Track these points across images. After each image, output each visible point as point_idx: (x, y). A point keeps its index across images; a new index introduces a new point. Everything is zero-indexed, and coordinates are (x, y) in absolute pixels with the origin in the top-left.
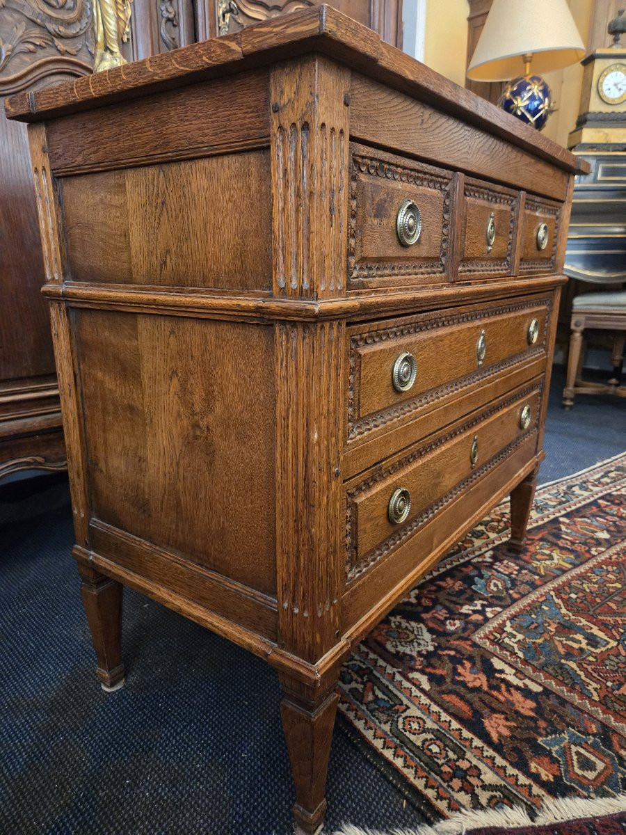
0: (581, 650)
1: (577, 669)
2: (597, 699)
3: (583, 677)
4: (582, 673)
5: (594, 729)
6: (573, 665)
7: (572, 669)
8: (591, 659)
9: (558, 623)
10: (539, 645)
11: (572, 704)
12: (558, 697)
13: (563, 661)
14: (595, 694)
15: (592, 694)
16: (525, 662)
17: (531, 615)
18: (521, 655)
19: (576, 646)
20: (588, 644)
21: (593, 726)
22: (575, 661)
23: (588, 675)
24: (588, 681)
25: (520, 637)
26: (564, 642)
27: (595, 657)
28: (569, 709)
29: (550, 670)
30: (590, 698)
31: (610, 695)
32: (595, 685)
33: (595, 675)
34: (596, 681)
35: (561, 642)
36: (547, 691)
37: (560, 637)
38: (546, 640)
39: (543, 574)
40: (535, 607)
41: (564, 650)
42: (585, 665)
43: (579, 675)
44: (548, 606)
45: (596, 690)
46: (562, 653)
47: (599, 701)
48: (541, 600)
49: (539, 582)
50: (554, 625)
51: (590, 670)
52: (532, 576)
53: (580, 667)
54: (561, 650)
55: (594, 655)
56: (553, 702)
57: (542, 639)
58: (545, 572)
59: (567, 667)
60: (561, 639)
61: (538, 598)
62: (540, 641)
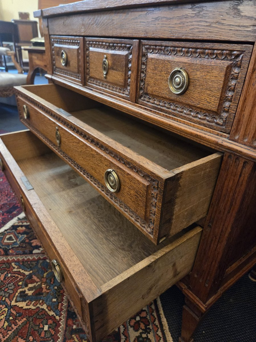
0: (27, 286)
1: (24, 272)
2: (13, 264)
3: (21, 270)
6: (27, 273)
7: (26, 271)
8: (20, 283)
10: (44, 273)
11: (21, 255)
12: (26, 254)
13: (31, 272)
15: (15, 265)
16: (44, 259)
17: (58, 288)
19: (30, 286)
20: (25, 291)
21: (11, 252)
22: (27, 275)
23: (19, 273)
24: (18, 270)
26: (35, 284)
27: (19, 285)
29: (34, 263)
30: (15, 262)
31: (8, 270)
32: (15, 270)
33: (17, 275)
34: (15, 273)
35: (37, 282)
36: (31, 253)
37: (39, 285)
38: (43, 277)
39: (73, 336)
40: (59, 296)
41: (34, 278)
42: (22, 277)
43: (22, 270)
44: (54, 302)
45: (14, 268)
46: (33, 276)
47: (11, 263)
48: (60, 304)
49: (70, 322)
50: (44, 290)
51: (19, 276)
52: (78, 326)
53: (24, 275)
54: (35, 278)
55: (20, 287)
56: (27, 251)
57: (45, 276)
58: (74, 339)
59: (29, 270)
60: (37, 284)
61: (62, 305)
62: (45, 274)
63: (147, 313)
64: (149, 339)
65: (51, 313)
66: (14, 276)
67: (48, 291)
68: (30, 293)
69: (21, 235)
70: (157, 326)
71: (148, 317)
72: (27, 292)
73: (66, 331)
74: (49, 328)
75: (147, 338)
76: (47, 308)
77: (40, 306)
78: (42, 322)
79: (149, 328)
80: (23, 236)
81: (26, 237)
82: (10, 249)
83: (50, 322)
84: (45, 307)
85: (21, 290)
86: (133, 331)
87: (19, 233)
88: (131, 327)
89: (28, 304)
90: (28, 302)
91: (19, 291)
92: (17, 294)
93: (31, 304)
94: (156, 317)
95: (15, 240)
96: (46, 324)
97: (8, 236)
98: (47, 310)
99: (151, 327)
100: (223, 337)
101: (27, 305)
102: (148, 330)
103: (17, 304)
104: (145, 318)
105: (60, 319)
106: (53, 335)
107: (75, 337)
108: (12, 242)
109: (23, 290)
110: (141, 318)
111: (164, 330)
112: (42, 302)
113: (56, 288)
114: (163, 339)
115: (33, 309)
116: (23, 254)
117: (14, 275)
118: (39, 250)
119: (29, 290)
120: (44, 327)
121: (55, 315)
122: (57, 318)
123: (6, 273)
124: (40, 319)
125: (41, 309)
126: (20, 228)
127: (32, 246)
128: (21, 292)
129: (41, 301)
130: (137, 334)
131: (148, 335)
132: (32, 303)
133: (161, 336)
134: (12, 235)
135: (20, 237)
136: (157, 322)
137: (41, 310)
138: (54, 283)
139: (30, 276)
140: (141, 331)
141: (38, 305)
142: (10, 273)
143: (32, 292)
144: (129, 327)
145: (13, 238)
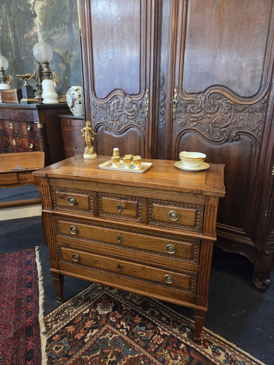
0: (107, 358)
1: (96, 354)
2: (82, 357)
3: (92, 355)
4: (94, 355)
5: (70, 353)
6: (98, 353)
7: (96, 353)
8: (102, 360)
9: (121, 353)
10: (108, 345)
11: (80, 349)
12: (82, 346)
13: (100, 351)
14: (84, 357)
15: (85, 356)
16: (97, 339)
17: (124, 344)
18: (101, 338)
19: (109, 356)
20: (110, 361)
21: (71, 353)
22: (100, 354)
23: (93, 357)
24: (91, 356)
25: (111, 339)
26: (110, 353)
27: (103, 362)
28: (77, 348)
29: (95, 346)
30: (82, 355)
31: (84, 362)
32: (88, 358)
33: (94, 359)
35: (110, 352)
36: (85, 343)
37: (113, 352)
38: (110, 347)
39: (157, 353)
40: (130, 346)
44: (131, 350)
46: (104, 351)
48: (135, 348)
49: (149, 350)
50: (119, 351)
51: (96, 358)
52: (154, 348)
53: (98, 356)
54: (106, 351)
55: (104, 362)
56: (80, 344)
57: (110, 346)
58: (159, 354)
59: (97, 351)
60: (112, 352)
61: (136, 348)
62: (109, 344)
63: (172, 318)
64: (183, 325)
65: (137, 355)
66: (93, 361)
67: (122, 349)
68: (114, 359)
69: (62, 340)
71: (174, 319)
72: (112, 360)
73: (152, 355)
74: (144, 361)
76: (132, 355)
77: (128, 358)
78: (138, 362)
79: (179, 322)
80: (64, 340)
81: (68, 339)
82: (68, 353)
83: (141, 359)
84: (130, 356)
85: (107, 362)
86: (175, 329)
87: (59, 341)
88: (173, 328)
89: (120, 363)
90: (119, 362)
91: (107, 364)
93: (122, 362)
94: (176, 316)
95: (63, 347)
96: (141, 361)
97: (54, 349)
98: (132, 356)
99: (179, 321)
102: (179, 323)
104: (173, 320)
105: (144, 353)
106: (149, 361)
107: (158, 353)
108: (62, 348)
110: (172, 322)
111: (184, 318)
112: (126, 356)
113: (123, 345)
114: (187, 321)
115: (126, 363)
117: (92, 360)
118: (87, 338)
119: (111, 357)
120: (141, 363)
121: (139, 354)
122: (142, 354)
123: (86, 364)
124: (135, 362)
125: (129, 358)
126: (54, 338)
127: (80, 340)
128: (109, 363)
129: (125, 356)
130: (178, 328)
132: (122, 360)
133: (185, 320)
134: (55, 346)
135: (63, 342)
136: (179, 318)
137: (130, 359)
138: (119, 344)
139: (102, 353)
140: (177, 326)
141: (126, 359)
142: (88, 362)
143: (114, 357)
144: (172, 329)
145: (60, 346)
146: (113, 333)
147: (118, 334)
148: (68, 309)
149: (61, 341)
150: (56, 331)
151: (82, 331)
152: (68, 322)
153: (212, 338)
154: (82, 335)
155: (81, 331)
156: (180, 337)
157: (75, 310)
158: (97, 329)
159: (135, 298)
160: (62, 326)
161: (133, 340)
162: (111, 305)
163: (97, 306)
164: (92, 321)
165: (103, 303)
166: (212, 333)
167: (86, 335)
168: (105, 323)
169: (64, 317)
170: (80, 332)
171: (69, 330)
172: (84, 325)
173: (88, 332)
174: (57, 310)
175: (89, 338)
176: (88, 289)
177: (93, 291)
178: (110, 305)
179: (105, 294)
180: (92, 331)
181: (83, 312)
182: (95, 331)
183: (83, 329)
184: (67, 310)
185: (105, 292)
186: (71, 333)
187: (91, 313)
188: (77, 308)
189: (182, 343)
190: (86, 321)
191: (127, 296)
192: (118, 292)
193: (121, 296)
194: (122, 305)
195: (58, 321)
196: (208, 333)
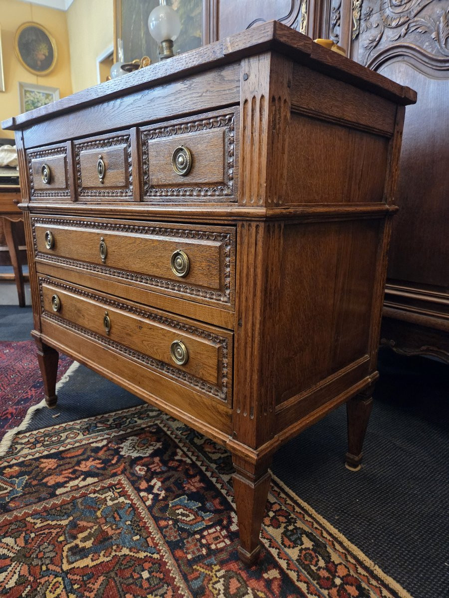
0: (75, 538)
1: (59, 523)
2: (28, 519)
3: (50, 522)
4: (54, 523)
5: (12, 505)
6: (64, 523)
7: (61, 520)
8: (61, 539)
9: (111, 538)
10: (96, 512)
11: (35, 503)
12: (45, 499)
13: (71, 518)
14: (32, 521)
15: (34, 519)
16: (84, 496)
17: (131, 521)
18: (92, 495)
19: (81, 536)
20: (77, 546)
21: (13, 505)
22: (66, 526)
23: (49, 527)
24: (45, 523)
25: (110, 503)
26: (89, 530)
27: (61, 542)
28: (32, 500)
29: (69, 506)
30: (31, 515)
31: (24, 529)
32: (38, 525)
33: (46, 531)
34: (41, 528)
35: (91, 528)
36: (53, 495)
37: (95, 530)
38: (98, 518)
39: (194, 567)
40: (140, 530)
41: (81, 525)
42: (58, 530)
43: (52, 521)
44: (137, 540)
45: (35, 524)
46: (79, 522)
47: (25, 519)
48: (149, 539)
49: (179, 553)
50: (110, 532)
51: (52, 530)
52: (193, 553)
53: (60, 526)
54: (83, 523)
55: (64, 543)
56: (44, 495)
57: (100, 516)
58: (198, 570)
59: (65, 517)
60: (93, 530)
61: (153, 539)
62: (99, 514)
63: (279, 504)
64: (299, 528)
65: (142, 555)
66: (44, 533)
67: (119, 531)
68: (89, 544)
69: (17, 477)
70: (300, 513)
71: (283, 507)
72: (81, 545)
73: (179, 566)
74: (150, 573)
75: (296, 528)
76: (131, 551)
77: (117, 553)
78: (134, 571)
79: (292, 518)
80: (22, 479)
81: (29, 479)
82: (9, 502)
83: (147, 565)
84: (126, 551)
85: (69, 546)
86: (275, 530)
87: (11, 477)
88: (268, 526)
89: (94, 558)
90: (93, 556)
91: (66, 548)
92: (65, 554)
93: (99, 556)
94: (293, 504)
95: (10, 489)
96: (143, 570)
98: (132, 554)
99: (292, 515)
100: (381, 497)
101: (92, 560)
102: (293, 520)
103: (76, 565)
104: (281, 509)
105: (162, 556)
106: (163, 579)
107: (199, 568)
108: (5, 491)
109: (73, 544)
110: (274, 512)
111: (312, 515)
112: (118, 547)
113: (128, 523)
114: (316, 523)
115: (107, 562)
116: (38, 502)
117: (41, 532)
118: (65, 487)
119: (84, 540)
120: (141, 575)
121: (149, 555)
122: (156, 556)
123: (24, 534)
124: (128, 568)
125: (121, 556)
126: (7, 471)
127: (50, 487)
128: (70, 549)
129: (114, 547)
130: (281, 530)
131: (295, 524)
132: (101, 554)
133: (312, 520)
135: (17, 482)
136: (297, 509)
137: (122, 558)
138: (121, 518)
139: (74, 525)
140: (283, 525)
141: (113, 554)
142: (31, 533)
143: (91, 541)
144: (266, 527)
145: (5, 486)
146: (123, 494)
147: (132, 500)
148: (70, 432)
149: (14, 479)
150: (22, 459)
151: (66, 473)
152: (53, 451)
153: (374, 582)
154: (60, 479)
155: (64, 472)
156: (278, 550)
157: (80, 437)
158: (96, 478)
159: (212, 445)
160: (37, 455)
161: (156, 519)
162: (154, 445)
163: (127, 440)
164: (98, 461)
165: (140, 438)
166: (378, 571)
167: (66, 482)
168: (119, 472)
169: (53, 442)
170: (61, 474)
171: (42, 465)
172: (79, 463)
173: (77, 478)
174: (50, 429)
175: (69, 489)
176: (128, 411)
177: (136, 416)
178: (152, 445)
179: (156, 424)
180: (84, 479)
181: (93, 443)
182: (90, 480)
183: (70, 471)
184: (66, 434)
185: (158, 422)
186: (45, 470)
187: (105, 449)
188: (88, 434)
189: (277, 566)
190: (87, 459)
191: (198, 438)
192: (184, 427)
193: (185, 435)
194: (178, 450)
195: (38, 445)
196: (366, 568)
